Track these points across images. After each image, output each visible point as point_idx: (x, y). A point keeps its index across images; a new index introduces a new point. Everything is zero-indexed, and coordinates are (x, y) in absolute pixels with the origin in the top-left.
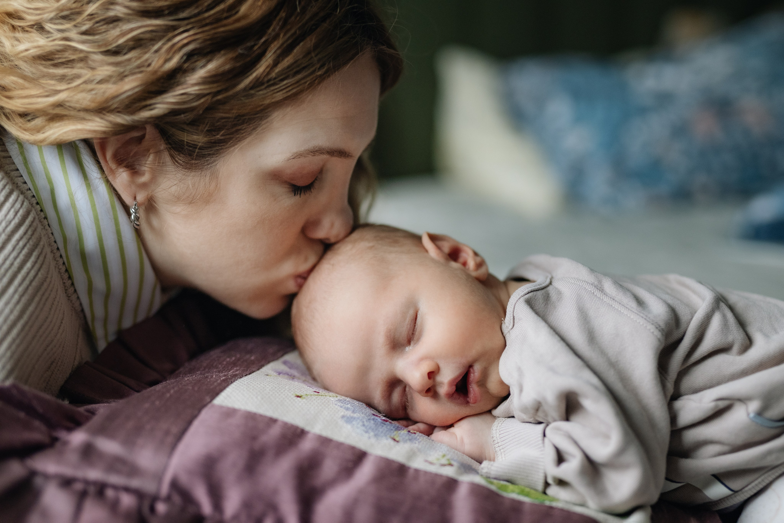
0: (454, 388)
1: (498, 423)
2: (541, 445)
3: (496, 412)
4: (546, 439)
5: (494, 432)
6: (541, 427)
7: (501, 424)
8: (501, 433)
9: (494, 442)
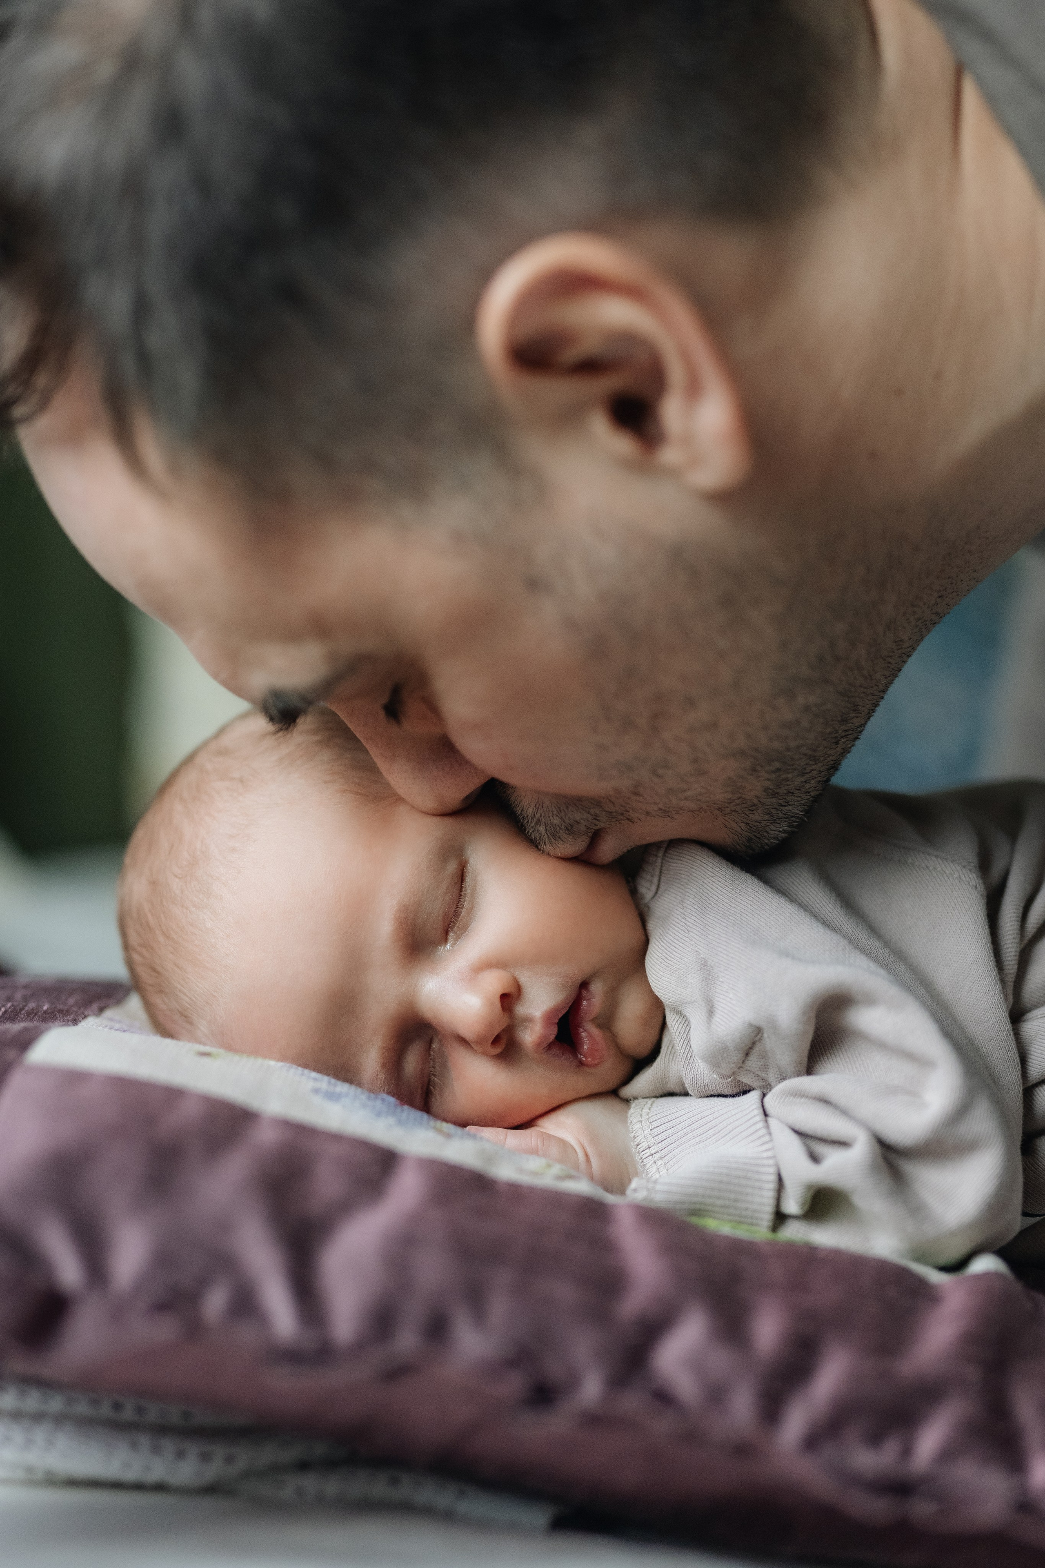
0: (554, 1031)
1: (641, 1109)
2: (764, 1131)
3: (627, 1091)
4: (770, 1119)
5: (637, 1126)
6: (753, 1097)
7: (649, 1110)
8: (653, 1127)
9: (639, 1147)
